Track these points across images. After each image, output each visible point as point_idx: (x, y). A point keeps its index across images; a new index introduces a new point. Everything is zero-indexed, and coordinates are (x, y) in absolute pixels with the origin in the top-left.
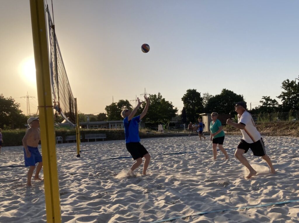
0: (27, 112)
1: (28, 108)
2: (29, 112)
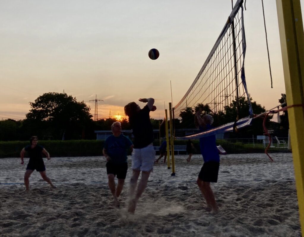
0: (95, 117)
1: (96, 112)
2: (96, 117)
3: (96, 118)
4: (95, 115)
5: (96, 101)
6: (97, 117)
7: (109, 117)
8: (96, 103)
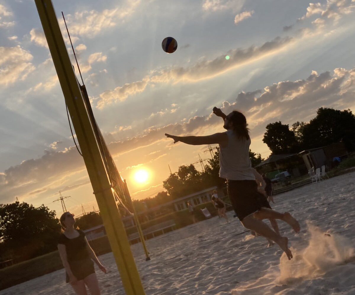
5: (62, 199)
7: (83, 214)
8: (62, 202)
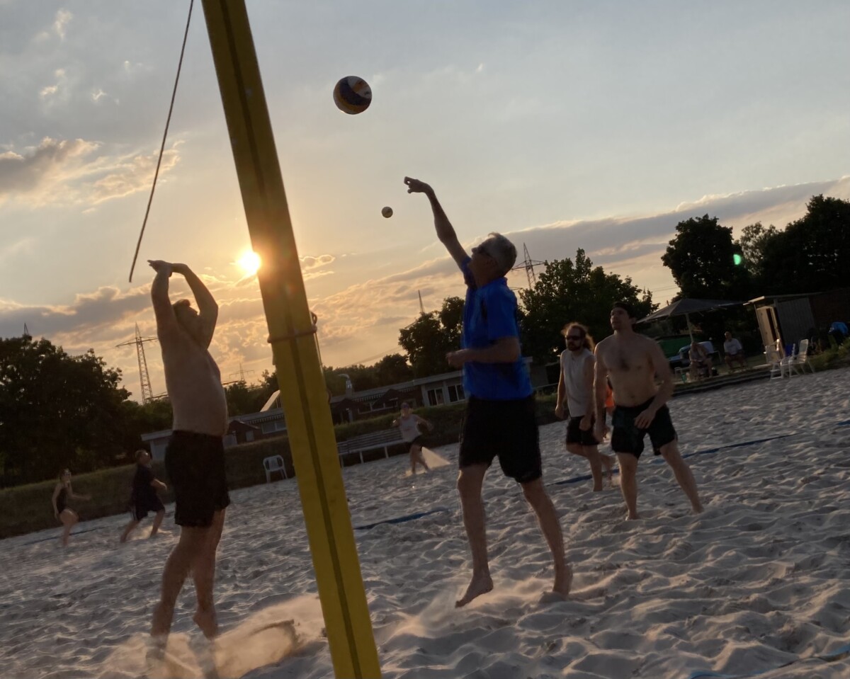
0: (143, 393)
1: (145, 378)
2: (148, 392)
3: (148, 396)
4: (143, 388)
5: (139, 343)
6: (151, 391)
8: (140, 349)
